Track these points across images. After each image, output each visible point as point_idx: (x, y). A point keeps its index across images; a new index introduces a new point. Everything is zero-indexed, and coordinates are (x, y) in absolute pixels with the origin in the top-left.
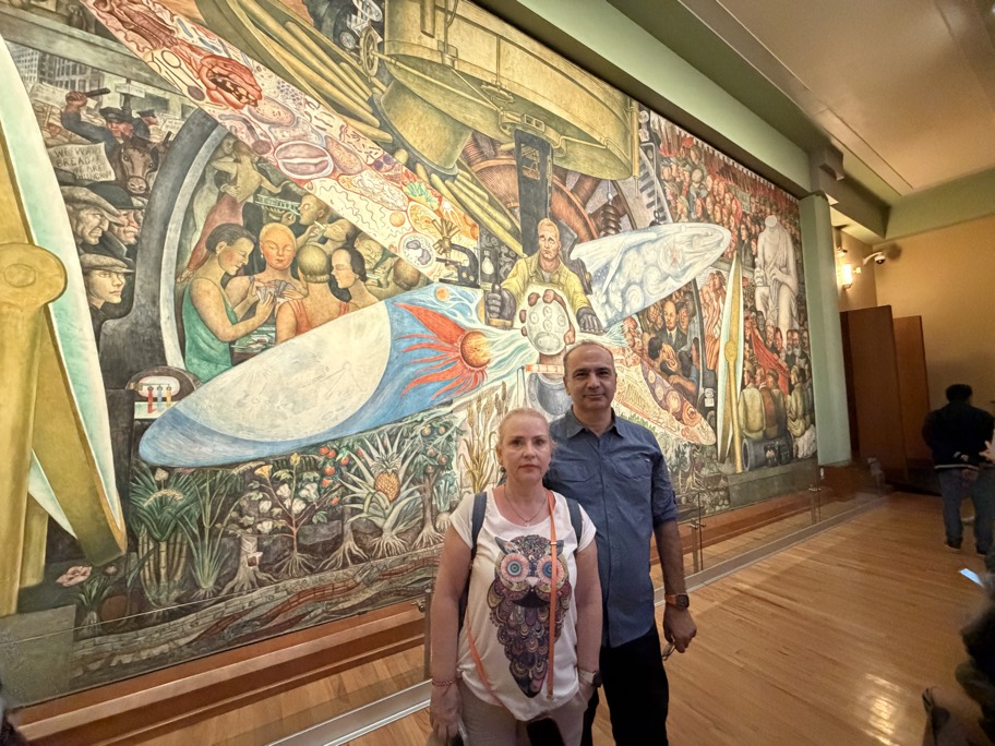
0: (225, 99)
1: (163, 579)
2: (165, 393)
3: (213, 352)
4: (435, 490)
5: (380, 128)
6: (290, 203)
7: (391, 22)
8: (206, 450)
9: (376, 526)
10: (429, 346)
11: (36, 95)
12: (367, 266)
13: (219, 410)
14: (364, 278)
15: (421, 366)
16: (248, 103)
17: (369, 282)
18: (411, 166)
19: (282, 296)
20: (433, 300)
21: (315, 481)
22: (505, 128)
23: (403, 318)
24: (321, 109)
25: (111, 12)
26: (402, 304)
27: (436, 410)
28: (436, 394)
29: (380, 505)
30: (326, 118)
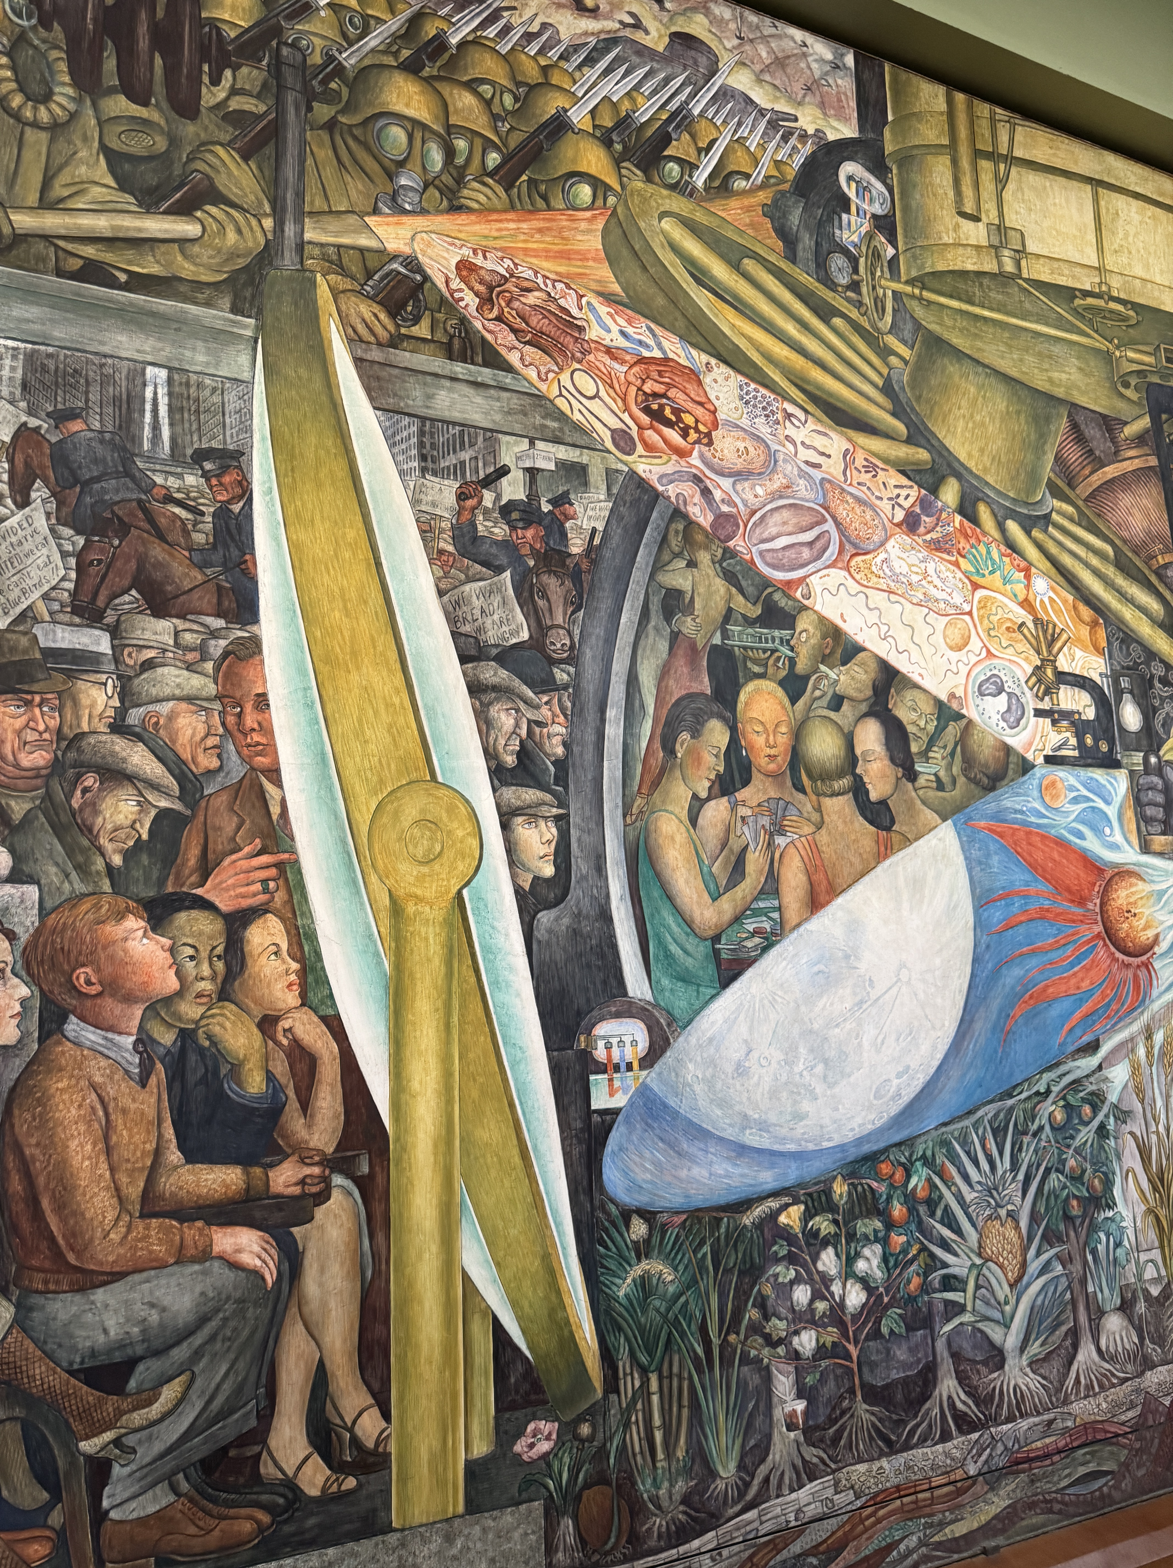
0: (665, 441)
1: (660, 1455)
2: (630, 1054)
3: (689, 962)
4: (1090, 1258)
5: (909, 441)
6: (777, 633)
7: (906, 209)
8: (699, 1172)
9: (991, 1344)
10: (1043, 915)
11: (419, 501)
12: (914, 748)
13: (710, 1083)
14: (912, 776)
15: (1034, 962)
16: (698, 442)
17: (921, 781)
18: (969, 511)
19: (782, 832)
20: (1037, 805)
21: (877, 1240)
22: (1127, 385)
23: (988, 856)
24: (811, 425)
25: (499, 319)
26: (983, 823)
27: (1071, 1064)
28: (1066, 1028)
29: (993, 1293)
30: (819, 442)
